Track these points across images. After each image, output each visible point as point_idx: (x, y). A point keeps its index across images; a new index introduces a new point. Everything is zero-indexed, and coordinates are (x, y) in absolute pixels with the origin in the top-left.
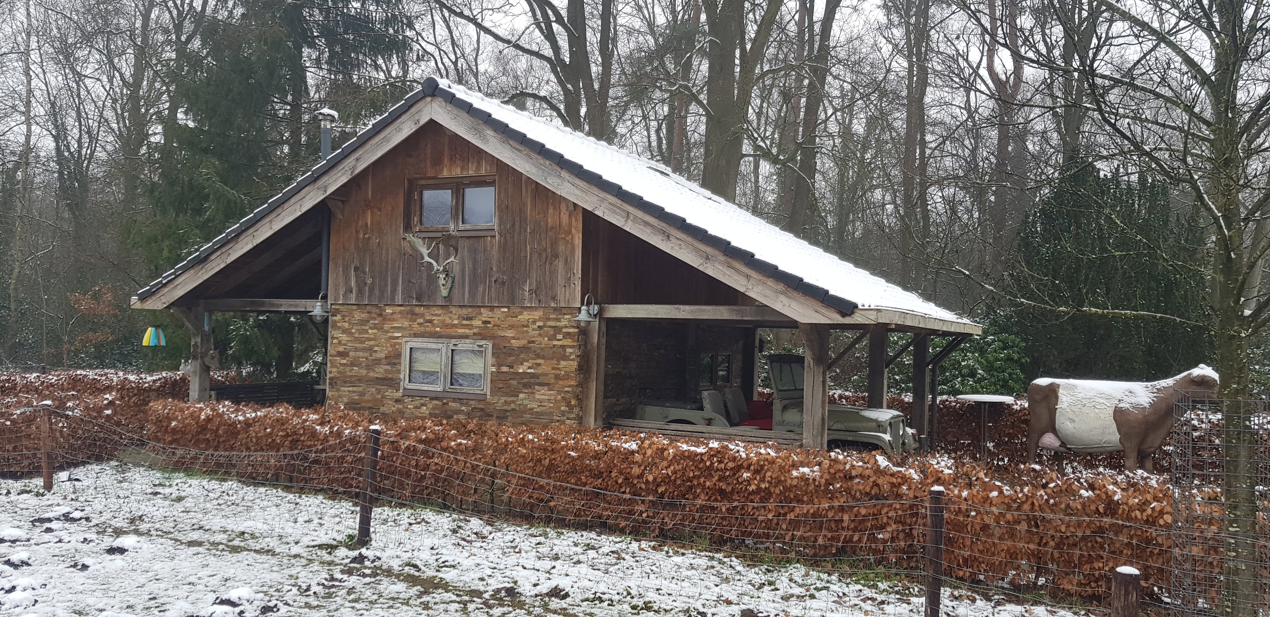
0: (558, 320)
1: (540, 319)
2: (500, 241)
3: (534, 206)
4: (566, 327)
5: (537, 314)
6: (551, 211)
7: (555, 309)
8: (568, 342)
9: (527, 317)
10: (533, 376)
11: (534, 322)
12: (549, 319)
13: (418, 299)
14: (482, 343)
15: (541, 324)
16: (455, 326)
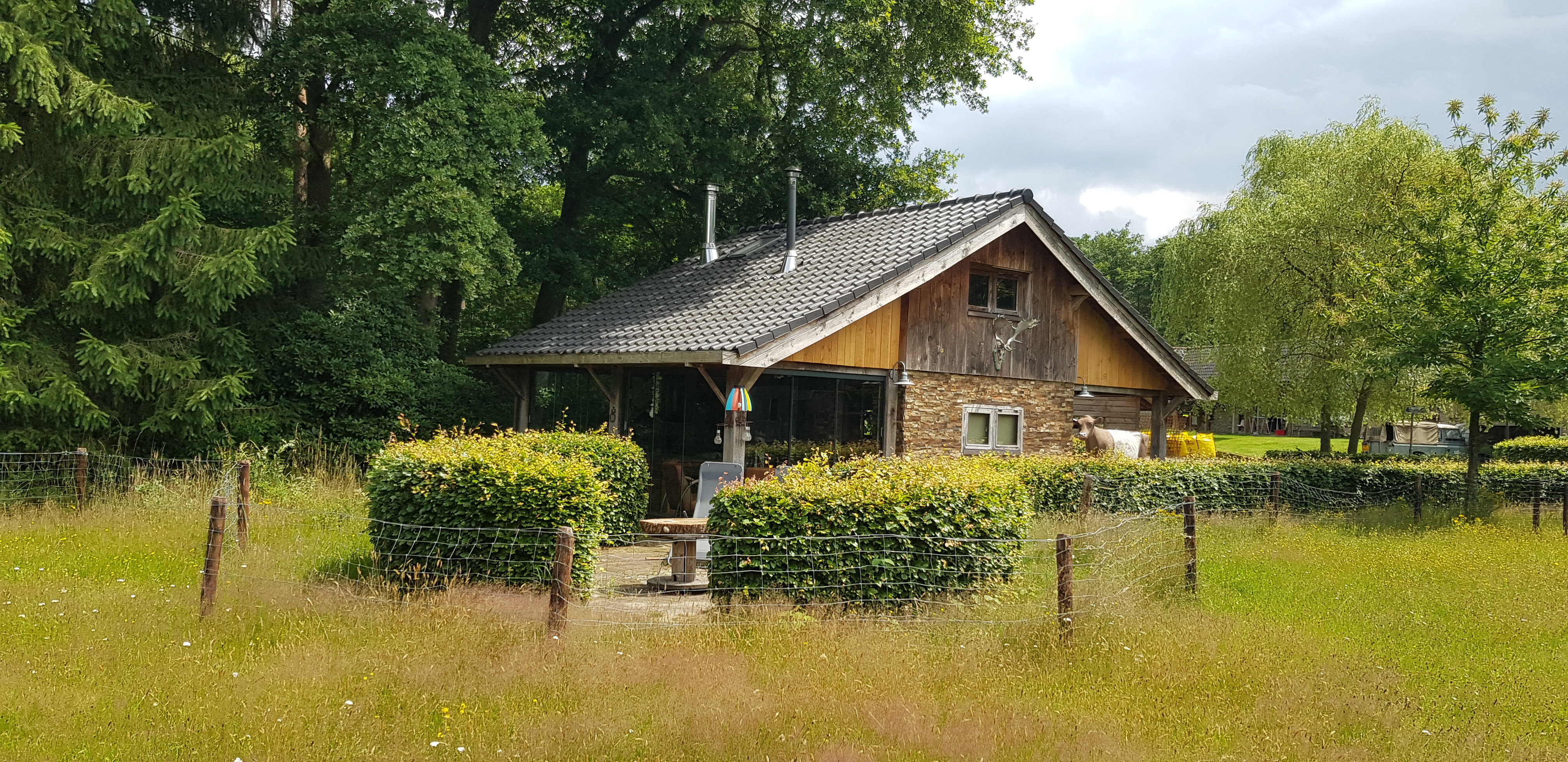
0: (1063, 392)
1: (1053, 391)
4: (1068, 397)
5: (1052, 387)
9: (1046, 389)
11: (1049, 393)
12: (1058, 391)
13: (978, 370)
14: (1018, 409)
15: (1053, 394)
16: (1000, 394)
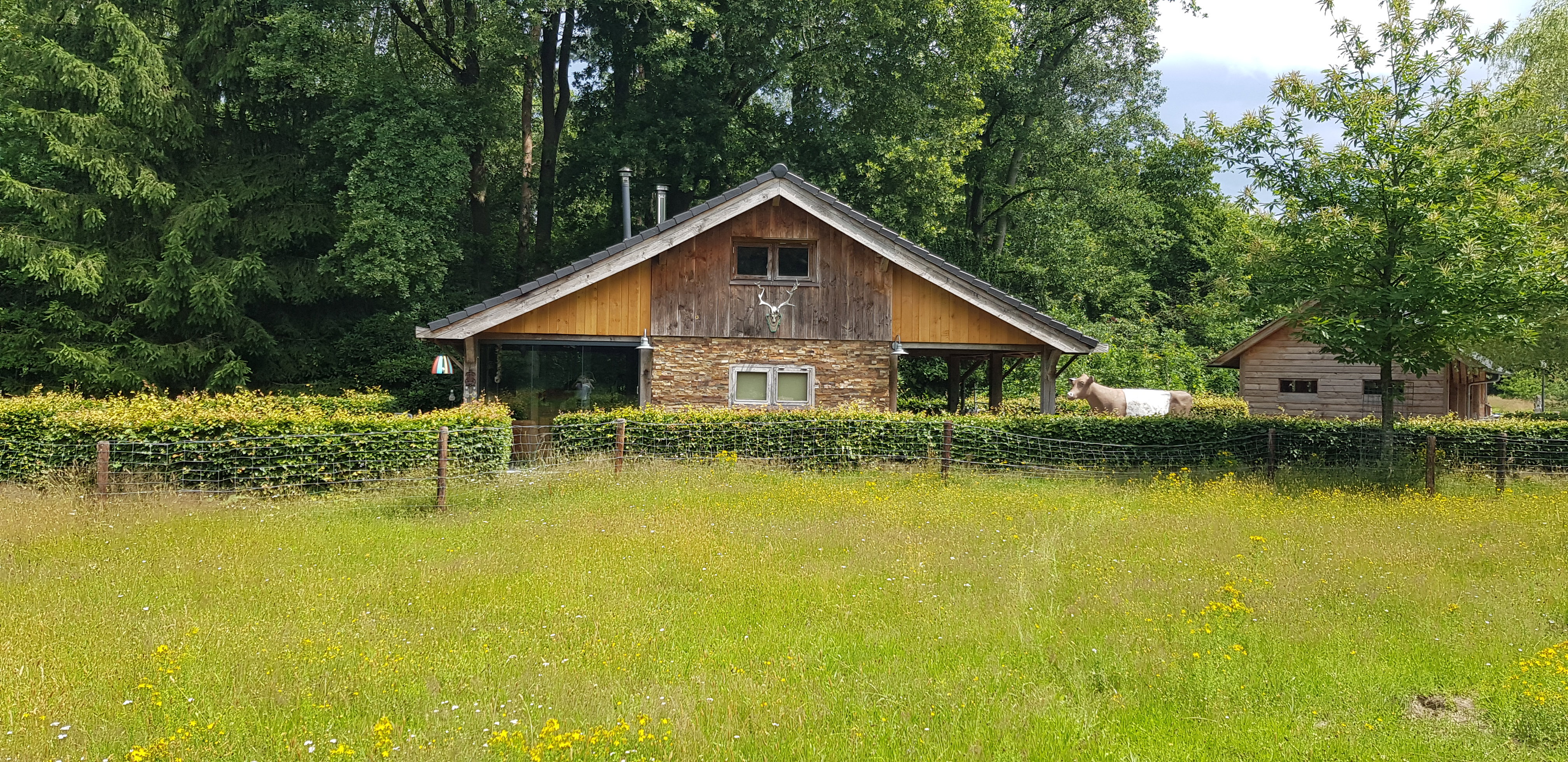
0: (873, 350)
1: (857, 349)
2: (823, 292)
3: (852, 266)
5: (855, 346)
6: (867, 271)
7: (871, 342)
8: (882, 366)
9: (846, 348)
10: (853, 390)
12: (865, 350)
13: (747, 333)
14: (807, 367)
15: (858, 353)
16: (780, 354)
